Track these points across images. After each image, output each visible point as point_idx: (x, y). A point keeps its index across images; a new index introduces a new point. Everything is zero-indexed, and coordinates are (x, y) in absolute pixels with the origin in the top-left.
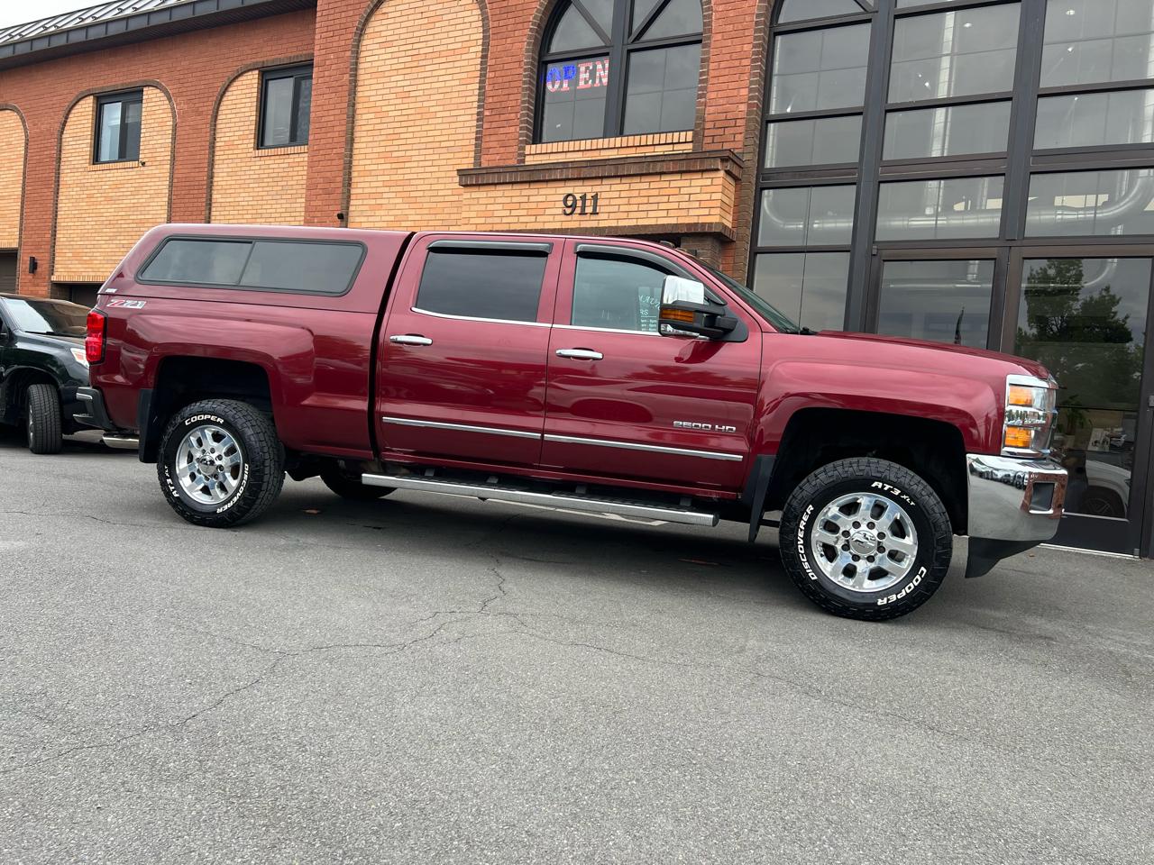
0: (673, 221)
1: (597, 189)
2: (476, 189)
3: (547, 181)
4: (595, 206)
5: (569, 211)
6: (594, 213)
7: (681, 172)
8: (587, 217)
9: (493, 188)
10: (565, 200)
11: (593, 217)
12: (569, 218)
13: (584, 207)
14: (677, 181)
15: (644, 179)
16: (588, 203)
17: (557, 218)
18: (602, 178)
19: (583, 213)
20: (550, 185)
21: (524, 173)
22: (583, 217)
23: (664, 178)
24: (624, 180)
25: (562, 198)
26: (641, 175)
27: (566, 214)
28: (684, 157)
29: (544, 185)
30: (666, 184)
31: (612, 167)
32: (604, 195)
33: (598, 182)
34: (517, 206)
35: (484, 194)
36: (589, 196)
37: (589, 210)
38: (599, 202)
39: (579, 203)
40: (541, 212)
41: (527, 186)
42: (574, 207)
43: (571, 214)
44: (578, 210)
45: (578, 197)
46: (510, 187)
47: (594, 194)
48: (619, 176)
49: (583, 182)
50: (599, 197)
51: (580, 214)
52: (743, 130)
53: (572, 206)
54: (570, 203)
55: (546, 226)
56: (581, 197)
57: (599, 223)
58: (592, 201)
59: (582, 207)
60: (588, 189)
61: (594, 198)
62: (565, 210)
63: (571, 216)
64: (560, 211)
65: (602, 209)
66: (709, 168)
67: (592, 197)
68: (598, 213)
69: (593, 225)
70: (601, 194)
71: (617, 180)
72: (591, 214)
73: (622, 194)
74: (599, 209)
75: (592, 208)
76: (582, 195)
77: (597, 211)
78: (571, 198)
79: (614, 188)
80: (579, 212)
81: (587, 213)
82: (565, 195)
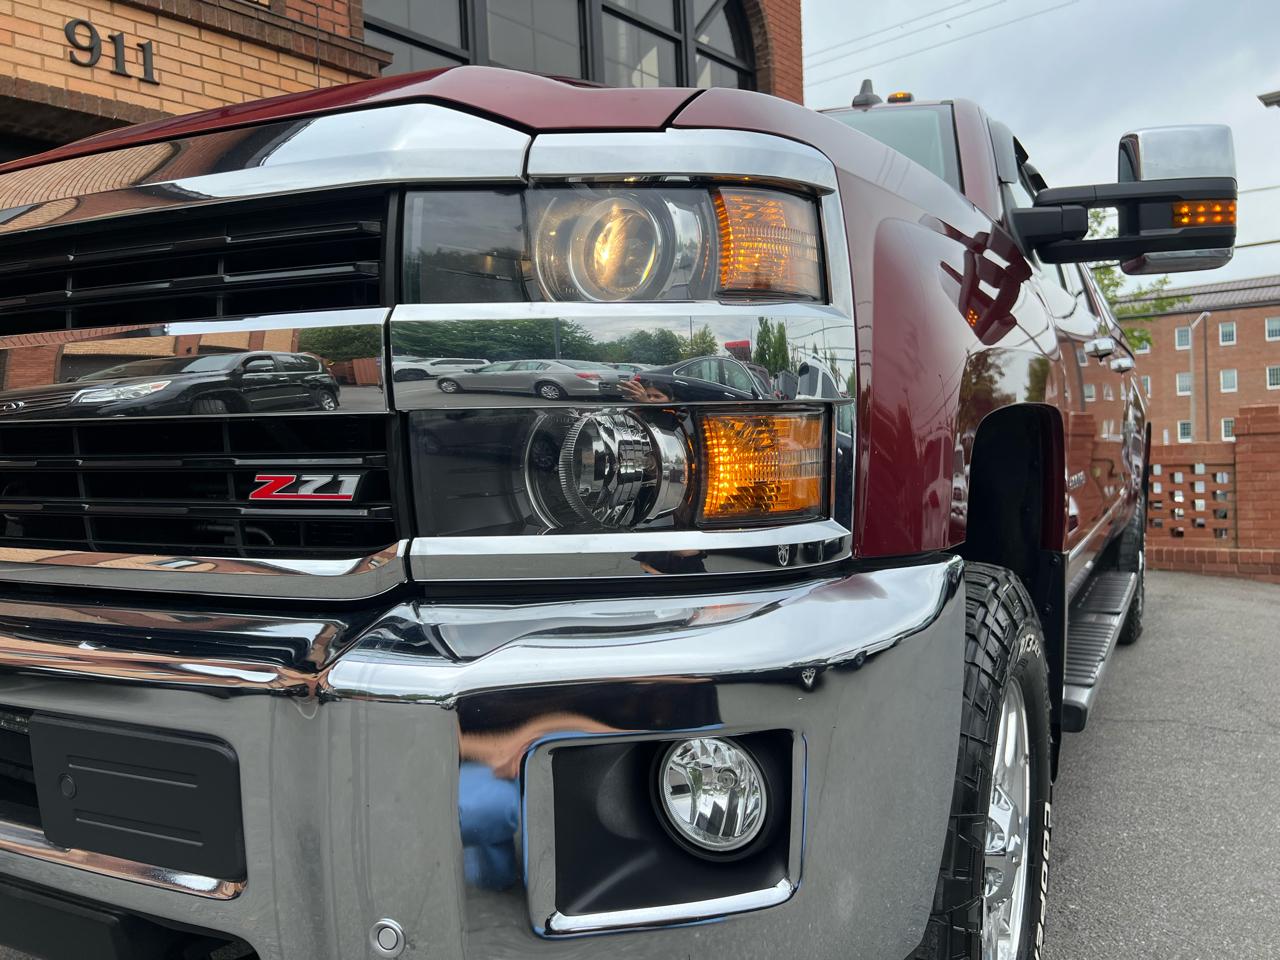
1: (149, 33)
4: (148, 65)
5: (84, 57)
6: (148, 80)
7: (316, 61)
8: (133, 84)
10: (69, 32)
11: (145, 88)
12: (86, 73)
13: (119, 59)
14: (308, 74)
15: (248, 48)
16: (129, 55)
17: (51, 64)
18: (156, 13)
19: (120, 72)
22: (121, 82)
23: (284, 59)
24: (207, 36)
25: (59, 23)
26: (242, 38)
27: (74, 61)
28: (325, 37)
30: (290, 74)
32: (164, 51)
33: (150, 19)
36: (130, 41)
37: (135, 70)
38: (157, 62)
39: (108, 49)
42: (93, 49)
43: (90, 66)
44: (106, 63)
45: (103, 34)
47: (143, 42)
48: (201, 26)
49: (111, 7)
50: (154, 51)
51: (112, 72)
52: (346, 23)
53: (89, 49)
54: (84, 42)
55: (23, 74)
56: (110, 37)
57: (161, 104)
58: (140, 55)
59: (116, 59)
60: (128, 27)
61: (144, 48)
62: (71, 53)
63: (89, 69)
64: (59, 51)
65: (166, 78)
66: (364, 71)
67: (139, 45)
68: (158, 84)
69: (151, 104)
70: (158, 47)
71: (193, 32)
72: (141, 80)
73: (207, 62)
74: (160, 77)
75: (142, 68)
76: (109, 32)
77: (157, 79)
78: (81, 30)
79: (185, 43)
80: (111, 67)
81: (130, 77)
82: (68, 20)
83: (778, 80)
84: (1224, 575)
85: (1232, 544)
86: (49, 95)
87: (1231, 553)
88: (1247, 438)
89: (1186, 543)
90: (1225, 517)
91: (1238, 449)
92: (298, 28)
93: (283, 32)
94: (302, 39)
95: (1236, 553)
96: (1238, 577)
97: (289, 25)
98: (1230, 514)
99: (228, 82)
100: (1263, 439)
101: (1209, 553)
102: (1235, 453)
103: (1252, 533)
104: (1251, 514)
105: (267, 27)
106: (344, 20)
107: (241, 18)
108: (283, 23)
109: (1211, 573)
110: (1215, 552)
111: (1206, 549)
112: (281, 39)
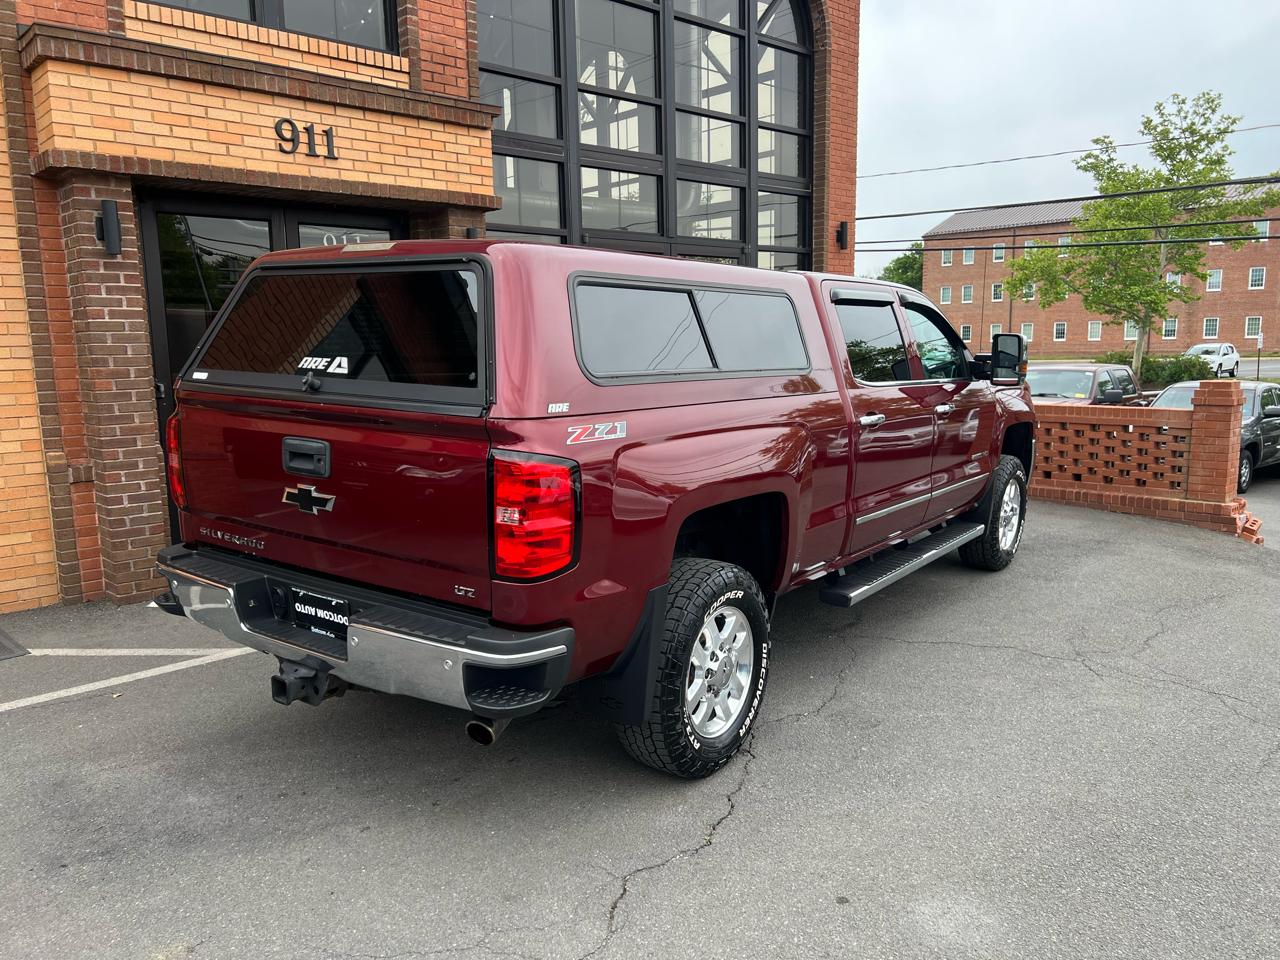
0: (441, 186)
1: (330, 120)
2: (81, 70)
3: (240, 89)
4: (330, 146)
5: (288, 146)
6: (331, 157)
7: (445, 122)
8: (320, 161)
9: (123, 76)
10: (278, 129)
11: (329, 163)
12: (289, 158)
13: (311, 144)
14: (441, 134)
15: (397, 120)
16: (318, 139)
17: (268, 155)
18: (335, 105)
19: (312, 154)
20: (245, 96)
21: (198, 65)
22: (312, 161)
23: (424, 124)
24: (369, 116)
25: (271, 123)
26: (394, 114)
27: (282, 151)
28: (452, 103)
29: (234, 94)
30: (427, 135)
31: (355, 93)
32: (341, 132)
33: (330, 110)
34: (184, 121)
35: (104, 85)
36: (318, 129)
37: (322, 150)
38: (336, 142)
39: (304, 138)
40: (237, 139)
41: (199, 89)
42: (294, 140)
43: (292, 152)
44: (303, 148)
45: (300, 126)
46: (162, 83)
47: (326, 128)
48: (364, 109)
49: (305, 105)
50: (334, 134)
51: (307, 155)
52: (465, 75)
53: (292, 140)
54: (288, 135)
55: (251, 166)
56: (304, 128)
57: (340, 173)
58: (325, 138)
59: (309, 144)
60: (315, 118)
61: (328, 134)
62: (280, 144)
63: (292, 155)
64: (272, 145)
65: (343, 153)
66: (480, 125)
67: (324, 131)
68: (337, 159)
69: (332, 175)
70: (336, 130)
71: (359, 114)
72: (325, 157)
73: (370, 136)
74: (338, 153)
75: (326, 148)
76: (304, 125)
77: (336, 155)
78: (286, 126)
79: (355, 124)
80: (306, 151)
81: (318, 156)
82: (277, 120)
83: (834, 60)
84: (1173, 520)
85: (1183, 495)
86: (268, 179)
87: (1181, 502)
88: (1204, 408)
89: (1147, 492)
90: (1180, 471)
91: (1194, 417)
92: (433, 100)
93: (422, 105)
94: (436, 107)
95: (1184, 503)
96: (1184, 523)
97: (427, 99)
98: (1184, 470)
99: (385, 148)
100: (1216, 410)
101: (1164, 501)
102: (1191, 419)
103: (1200, 487)
104: (1201, 472)
105: (411, 102)
106: (464, 73)
107: (392, 99)
108: (422, 98)
109: (1162, 519)
110: (1167, 501)
111: (1160, 498)
112: (420, 110)
